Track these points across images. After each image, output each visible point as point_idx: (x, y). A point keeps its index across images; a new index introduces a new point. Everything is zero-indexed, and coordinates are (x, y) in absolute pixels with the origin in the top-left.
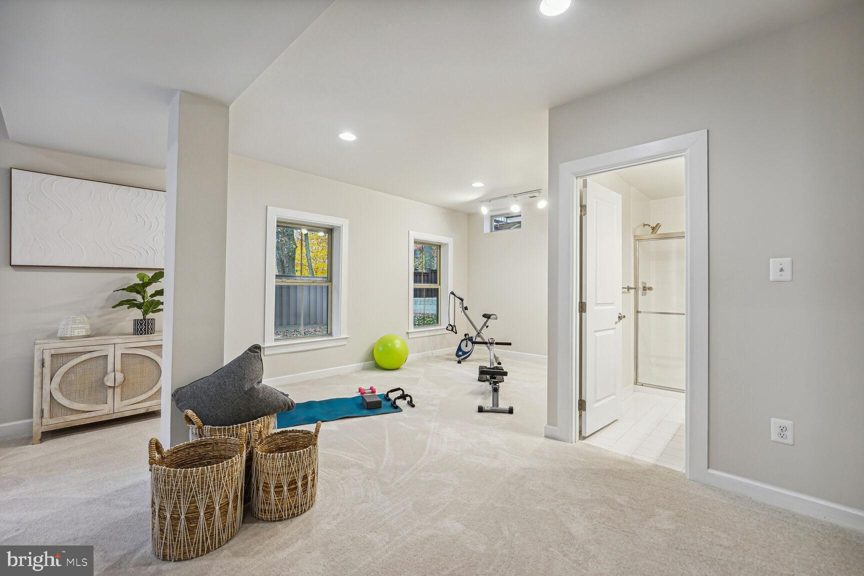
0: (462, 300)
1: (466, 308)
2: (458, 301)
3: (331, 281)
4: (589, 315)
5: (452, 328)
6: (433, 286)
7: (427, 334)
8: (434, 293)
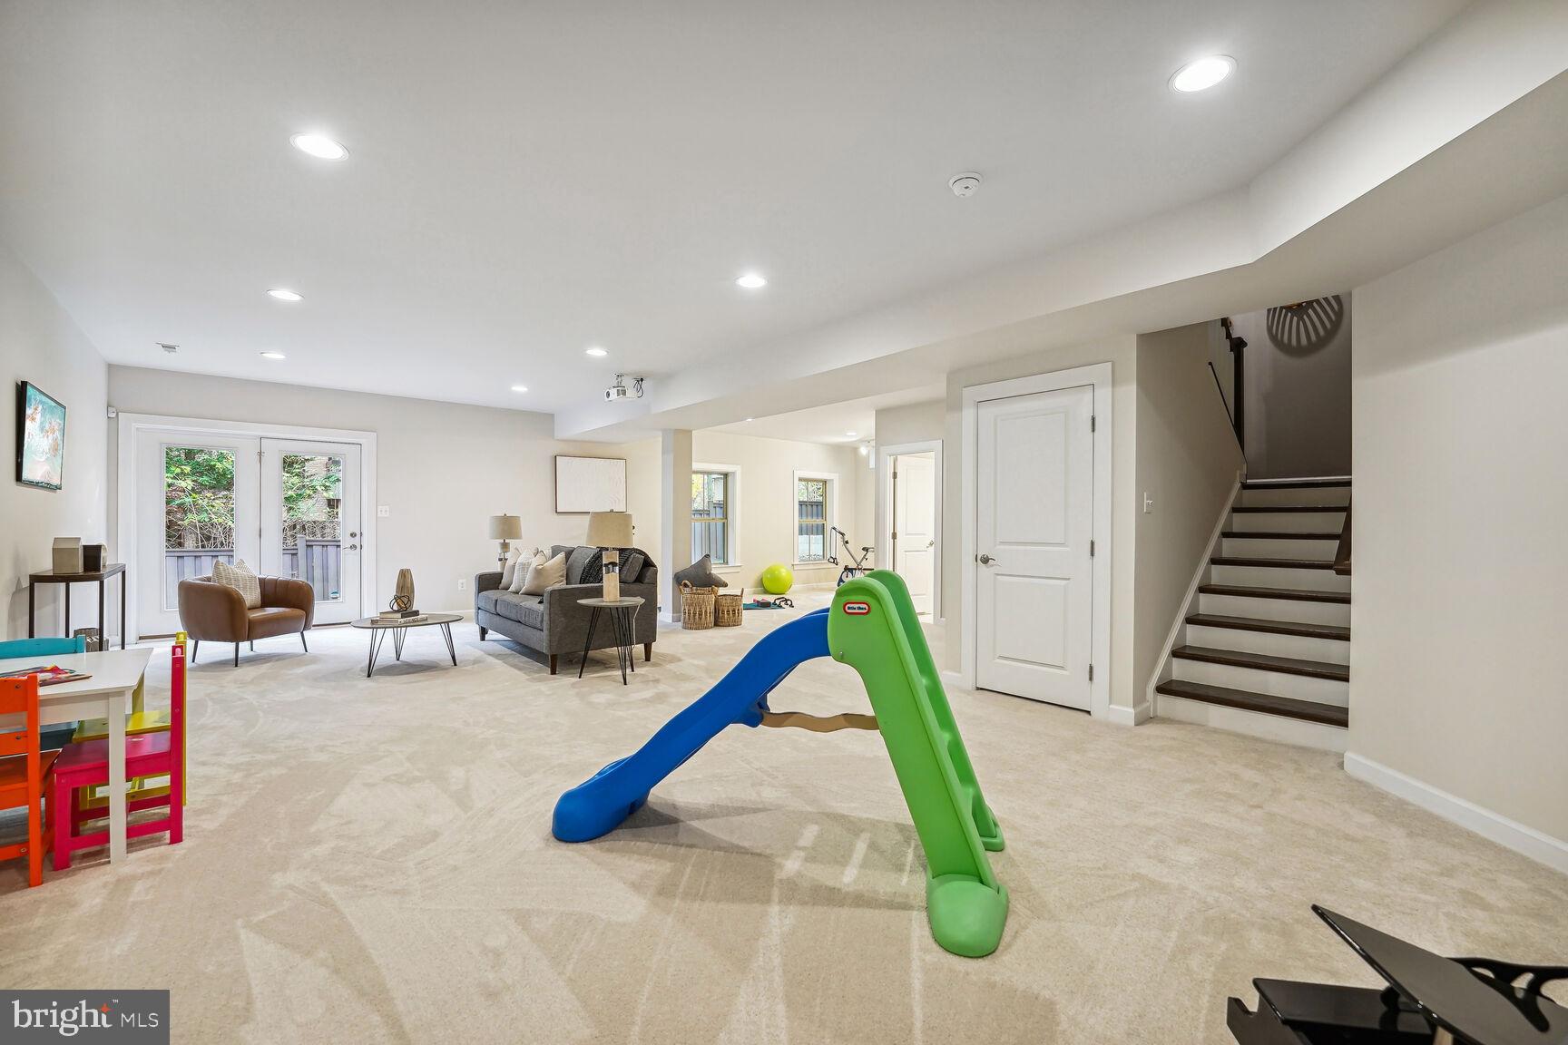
0: (843, 534)
1: (847, 542)
2: (839, 536)
3: (726, 518)
4: (897, 541)
5: (835, 561)
6: (819, 521)
7: (811, 567)
8: (821, 530)
